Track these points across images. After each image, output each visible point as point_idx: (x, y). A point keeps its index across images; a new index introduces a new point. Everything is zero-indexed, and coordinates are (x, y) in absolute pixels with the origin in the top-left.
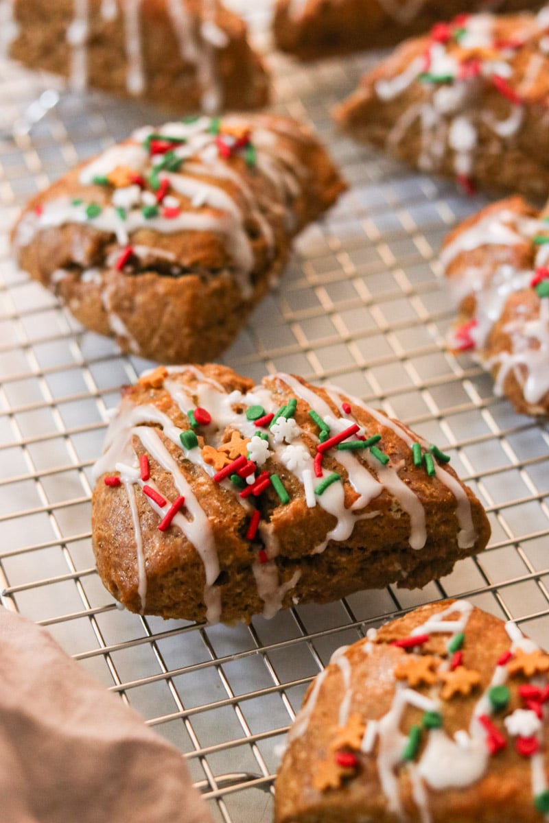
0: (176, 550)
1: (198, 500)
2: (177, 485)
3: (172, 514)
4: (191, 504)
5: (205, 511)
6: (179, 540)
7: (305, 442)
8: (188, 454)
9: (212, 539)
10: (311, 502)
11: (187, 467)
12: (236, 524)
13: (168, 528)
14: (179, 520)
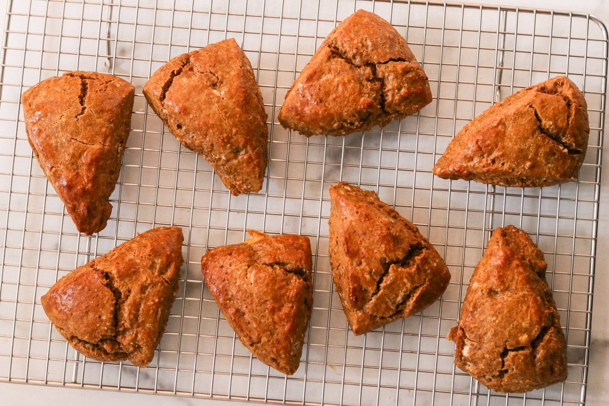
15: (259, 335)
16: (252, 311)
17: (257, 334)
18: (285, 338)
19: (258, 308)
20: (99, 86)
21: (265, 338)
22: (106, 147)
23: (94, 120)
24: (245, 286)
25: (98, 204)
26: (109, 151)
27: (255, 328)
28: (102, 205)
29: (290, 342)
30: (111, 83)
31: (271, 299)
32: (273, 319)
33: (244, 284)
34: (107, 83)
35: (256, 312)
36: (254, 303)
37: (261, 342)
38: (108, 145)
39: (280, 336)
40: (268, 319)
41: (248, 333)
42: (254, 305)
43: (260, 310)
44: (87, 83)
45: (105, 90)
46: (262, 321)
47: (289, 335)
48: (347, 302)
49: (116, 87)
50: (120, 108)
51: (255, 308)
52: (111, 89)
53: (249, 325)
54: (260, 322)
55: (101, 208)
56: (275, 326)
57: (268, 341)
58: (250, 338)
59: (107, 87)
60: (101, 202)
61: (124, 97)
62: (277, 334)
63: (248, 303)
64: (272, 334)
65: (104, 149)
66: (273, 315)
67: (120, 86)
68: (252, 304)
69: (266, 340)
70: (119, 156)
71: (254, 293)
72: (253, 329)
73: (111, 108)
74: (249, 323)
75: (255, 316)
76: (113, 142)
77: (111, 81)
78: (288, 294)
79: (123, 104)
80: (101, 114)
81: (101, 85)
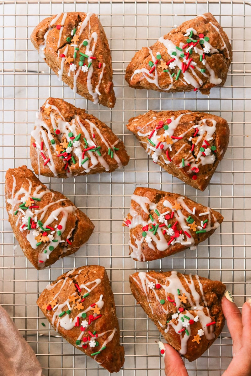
0: (47, 170)
1: (53, 160)
2: (49, 154)
3: (47, 162)
4: (51, 161)
5: (54, 163)
6: (48, 168)
7: (81, 148)
8: (52, 145)
9: (56, 171)
10: (80, 166)
11: (52, 149)
12: (62, 168)
13: (46, 165)
14: (48, 164)
20: (84, 278)
22: (106, 315)
23: (92, 302)
25: (116, 351)
26: (109, 316)
28: (118, 350)
30: (90, 272)
34: (87, 273)
38: (106, 313)
44: (76, 280)
45: (89, 279)
48: (185, 178)
49: (94, 273)
50: (103, 286)
52: (92, 276)
55: (118, 352)
59: (89, 277)
60: (116, 349)
61: (102, 278)
65: (106, 317)
67: (97, 272)
70: (115, 315)
73: (98, 289)
76: (108, 310)
77: (89, 271)
79: (104, 283)
80: (94, 296)
81: (84, 277)
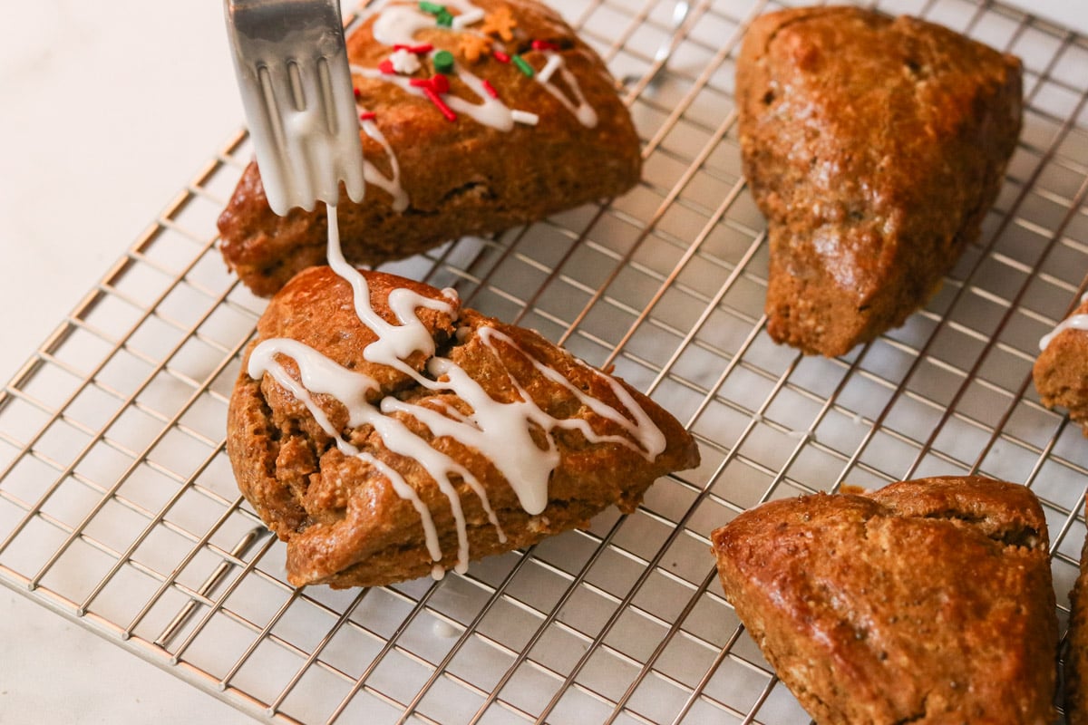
15: (918, 691)
16: (891, 620)
17: (911, 688)
18: (1002, 699)
19: (912, 612)
21: (939, 699)
24: (864, 556)
27: (907, 671)
29: (1018, 711)
31: (950, 584)
32: (962, 641)
33: (860, 551)
35: (907, 622)
36: (897, 598)
37: (923, 715)
39: (985, 691)
40: (945, 641)
41: (882, 685)
42: (898, 603)
43: (918, 617)
46: (928, 646)
47: (1014, 688)
51: (900, 613)
53: (886, 663)
54: (922, 651)
56: (968, 662)
57: (950, 709)
58: (891, 704)
62: (977, 688)
63: (878, 599)
64: (960, 688)
66: (962, 629)
68: (890, 599)
69: (944, 706)
71: (896, 571)
72: (900, 673)
74: (885, 656)
75: (902, 635)
78: (1000, 574)
